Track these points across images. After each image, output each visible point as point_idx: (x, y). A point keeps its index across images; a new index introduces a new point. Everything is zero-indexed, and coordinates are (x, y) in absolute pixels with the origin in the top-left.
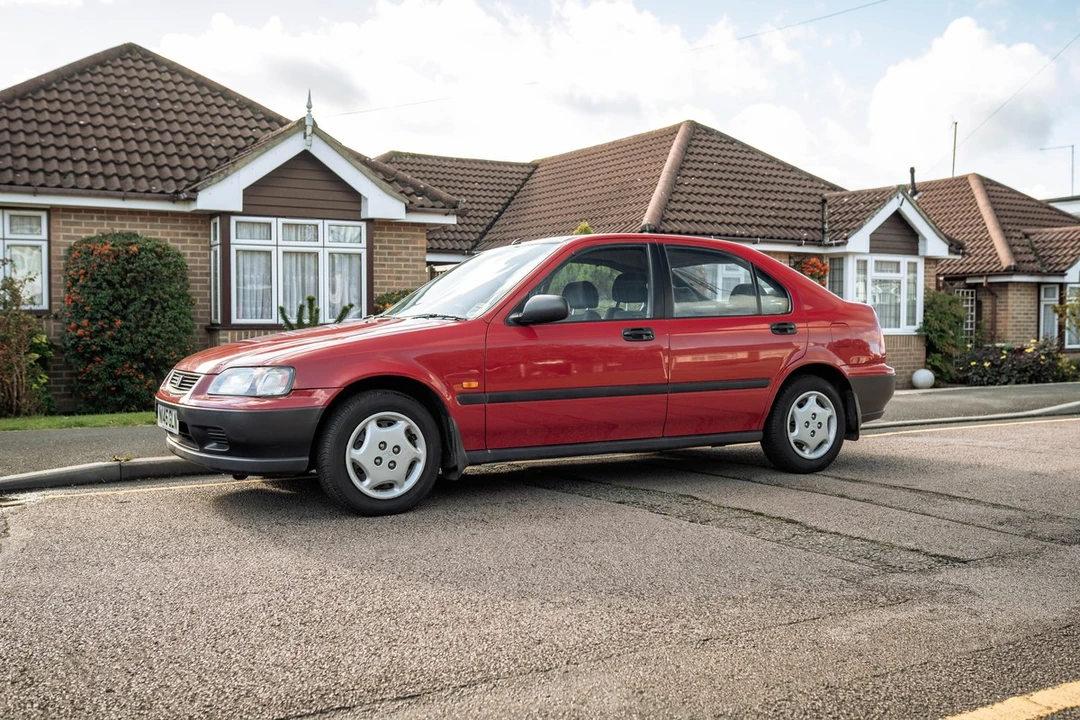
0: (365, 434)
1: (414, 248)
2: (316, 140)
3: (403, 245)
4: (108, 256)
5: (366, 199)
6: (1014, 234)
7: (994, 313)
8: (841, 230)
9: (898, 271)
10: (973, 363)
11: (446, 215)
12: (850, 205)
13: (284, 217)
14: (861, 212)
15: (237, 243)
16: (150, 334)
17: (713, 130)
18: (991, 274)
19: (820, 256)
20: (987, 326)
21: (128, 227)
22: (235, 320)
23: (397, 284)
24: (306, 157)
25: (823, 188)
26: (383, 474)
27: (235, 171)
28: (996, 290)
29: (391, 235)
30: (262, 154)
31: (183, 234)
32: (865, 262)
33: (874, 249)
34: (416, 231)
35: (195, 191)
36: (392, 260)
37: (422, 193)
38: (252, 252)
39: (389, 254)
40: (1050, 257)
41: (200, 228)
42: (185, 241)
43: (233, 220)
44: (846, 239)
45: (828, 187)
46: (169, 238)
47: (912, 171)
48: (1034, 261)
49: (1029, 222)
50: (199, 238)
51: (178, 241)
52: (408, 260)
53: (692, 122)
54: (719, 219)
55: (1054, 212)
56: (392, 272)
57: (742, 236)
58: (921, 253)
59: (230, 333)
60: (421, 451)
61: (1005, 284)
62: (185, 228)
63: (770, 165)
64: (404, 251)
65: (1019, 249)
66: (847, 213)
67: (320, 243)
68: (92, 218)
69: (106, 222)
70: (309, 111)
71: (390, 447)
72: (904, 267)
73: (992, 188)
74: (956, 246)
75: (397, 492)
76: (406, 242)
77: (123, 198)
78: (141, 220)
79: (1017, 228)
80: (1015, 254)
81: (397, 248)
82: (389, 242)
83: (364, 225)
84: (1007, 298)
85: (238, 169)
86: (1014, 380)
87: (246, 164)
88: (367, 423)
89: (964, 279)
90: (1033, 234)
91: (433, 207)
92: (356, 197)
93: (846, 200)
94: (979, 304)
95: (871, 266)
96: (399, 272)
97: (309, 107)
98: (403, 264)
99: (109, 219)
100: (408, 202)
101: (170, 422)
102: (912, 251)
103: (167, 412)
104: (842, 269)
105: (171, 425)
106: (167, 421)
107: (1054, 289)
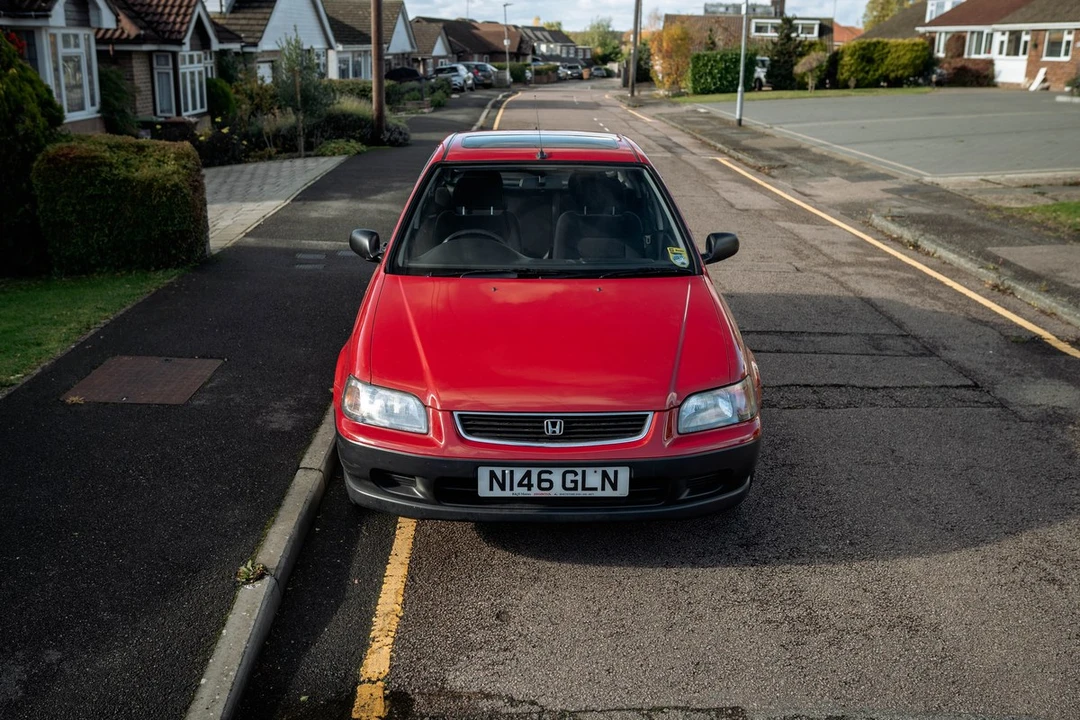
18: (118, 42)
28: (122, 59)
32: (58, 36)
44: (47, 10)
58: (93, 25)
72: (82, 41)
84: (132, 67)
95: (60, 42)
101: (572, 485)
102: (84, 22)
103: (550, 473)
104: (34, 45)
105: (575, 488)
106: (545, 485)
107: (167, 57)
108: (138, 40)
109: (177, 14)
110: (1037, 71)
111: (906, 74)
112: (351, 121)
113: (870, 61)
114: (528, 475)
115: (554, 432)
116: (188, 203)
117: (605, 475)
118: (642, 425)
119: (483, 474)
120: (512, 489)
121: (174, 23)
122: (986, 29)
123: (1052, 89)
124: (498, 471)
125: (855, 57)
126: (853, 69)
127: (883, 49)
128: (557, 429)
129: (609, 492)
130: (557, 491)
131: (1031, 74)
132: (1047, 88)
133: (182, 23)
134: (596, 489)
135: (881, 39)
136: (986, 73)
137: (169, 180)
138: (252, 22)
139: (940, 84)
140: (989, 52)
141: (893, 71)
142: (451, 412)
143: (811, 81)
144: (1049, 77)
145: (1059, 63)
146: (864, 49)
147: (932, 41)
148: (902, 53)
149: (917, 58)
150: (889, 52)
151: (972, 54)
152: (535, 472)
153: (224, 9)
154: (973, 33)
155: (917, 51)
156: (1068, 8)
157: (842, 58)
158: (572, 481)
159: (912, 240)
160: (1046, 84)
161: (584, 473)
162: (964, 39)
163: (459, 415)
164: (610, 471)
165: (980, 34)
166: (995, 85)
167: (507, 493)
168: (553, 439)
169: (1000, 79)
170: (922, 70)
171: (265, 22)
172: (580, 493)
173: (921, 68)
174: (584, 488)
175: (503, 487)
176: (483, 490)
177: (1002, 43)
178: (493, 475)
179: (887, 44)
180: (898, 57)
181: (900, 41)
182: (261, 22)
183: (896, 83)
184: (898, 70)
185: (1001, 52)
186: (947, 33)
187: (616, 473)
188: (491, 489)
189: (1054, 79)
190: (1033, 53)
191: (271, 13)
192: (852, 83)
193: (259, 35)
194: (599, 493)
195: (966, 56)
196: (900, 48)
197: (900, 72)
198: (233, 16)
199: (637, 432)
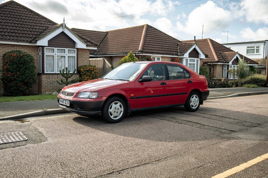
0: (112, 106)
1: (87, 55)
2: (65, 29)
3: (84, 54)
4: (16, 57)
5: (77, 43)
6: (218, 53)
7: (213, 71)
8: (182, 52)
9: (194, 62)
10: (210, 83)
11: (95, 47)
12: (184, 46)
13: (57, 47)
14: (187, 48)
15: (46, 53)
16: (26, 76)
17: (152, 27)
18: (213, 62)
19: (177, 58)
20: (212, 74)
21: (18, 49)
22: (45, 72)
23: (83, 63)
24: (63, 33)
25: (177, 42)
26: (115, 114)
27: (46, 36)
28: (214, 66)
29: (81, 52)
30: (53, 32)
31: (32, 51)
32: (187, 59)
33: (190, 57)
34: (87, 51)
35: (37, 41)
36: (81, 58)
37: (89, 42)
38: (49, 56)
39: (81, 56)
40: (226, 59)
41: (36, 49)
42: (32, 53)
43: (45, 48)
44: (184, 54)
45: (178, 41)
46: (28, 52)
47: (195, 37)
48: (222, 60)
49: (221, 50)
50: (36, 52)
51: (30, 53)
52: (85, 58)
53: (147, 24)
54: (156, 49)
55: (226, 48)
56: (81, 61)
57: (161, 53)
58: (199, 58)
59: (44, 75)
60: (122, 109)
61: (216, 65)
62: (32, 49)
63: (165, 36)
64: (84, 56)
65: (219, 57)
66: (183, 48)
67: (66, 54)
68: (9, 46)
69: (12, 48)
70: (64, 22)
71: (117, 109)
72: (196, 61)
73: (213, 42)
74: (206, 56)
75: (118, 118)
76: (85, 53)
77: (18, 42)
78: (21, 47)
79: (218, 52)
80: (218, 58)
81: (83, 55)
82: (81, 53)
83: (76, 50)
84: (216, 68)
85: (47, 36)
86: (219, 87)
87: (49, 34)
88: (113, 104)
89: (207, 63)
90: (222, 53)
91: (92, 45)
92: (74, 43)
93: (183, 45)
94: (210, 69)
95: (189, 60)
96: (83, 61)
97: (64, 21)
98: (84, 59)
99: (13, 47)
100: (87, 44)
101: (65, 103)
104: (182, 61)
108: (218, 62)
112: (259, 81)
121: (229, 58)
128: (67, 94)
153: (264, 58)
164: (68, 101)
175: (61, 102)
194: (67, 105)
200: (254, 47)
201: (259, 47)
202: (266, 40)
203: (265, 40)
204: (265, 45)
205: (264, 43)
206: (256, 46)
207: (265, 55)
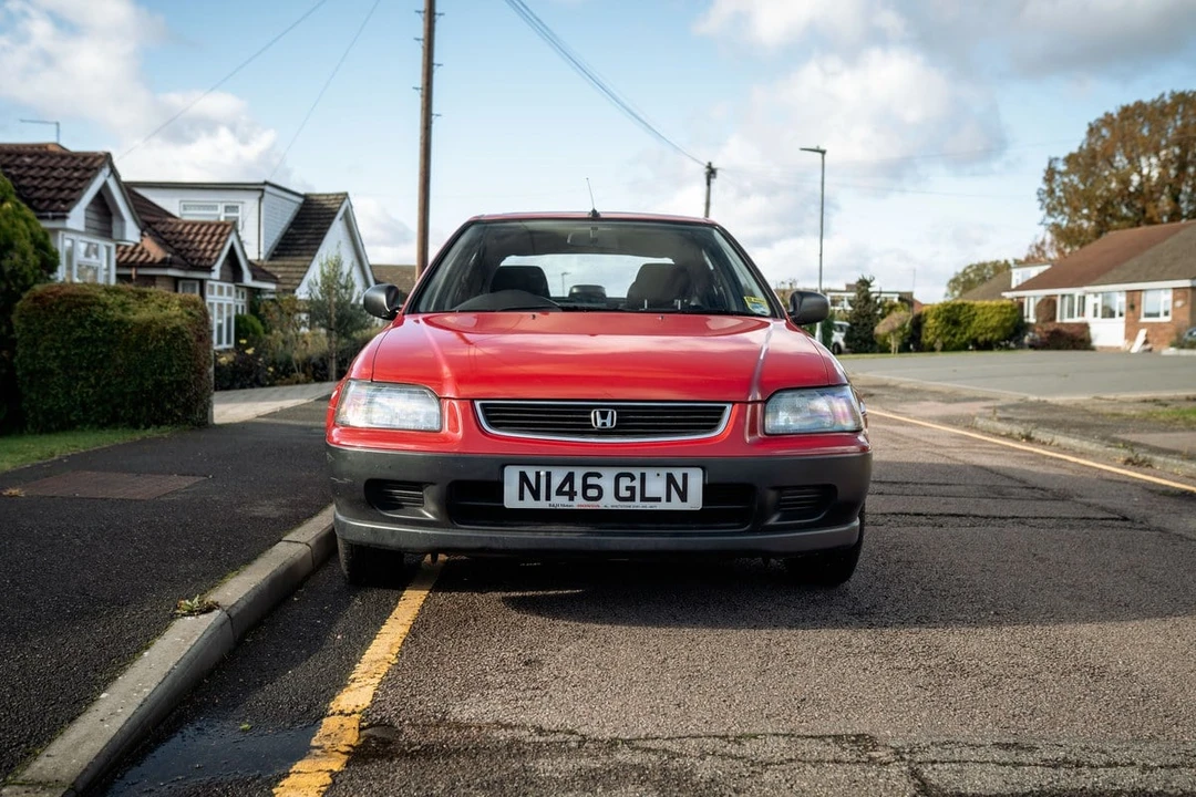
9: (96, 256)
14: (69, 179)
32: (72, 242)
40: (188, 250)
44: (66, 211)
58: (116, 237)
61: (154, 278)
72: (102, 252)
95: (77, 249)
101: (628, 494)
102: (106, 233)
103: (599, 476)
105: (632, 498)
106: (592, 493)
107: (194, 286)
108: (164, 264)
109: (209, 242)
110: (1136, 334)
111: (996, 337)
113: (956, 323)
114: (570, 478)
115: (604, 424)
116: (190, 349)
117: (670, 479)
118: (718, 421)
119: (511, 477)
120: (548, 498)
121: (205, 250)
122: (1077, 292)
123: (1154, 349)
124: (531, 473)
125: (940, 319)
126: (938, 332)
127: (969, 311)
128: (608, 422)
129: (676, 504)
130: (609, 502)
131: (1130, 335)
132: (1150, 350)
133: (213, 251)
134: (658, 499)
135: (966, 301)
136: (1082, 337)
137: (169, 323)
138: (290, 269)
139: (1034, 346)
140: (1083, 315)
141: (981, 334)
142: (472, 400)
143: (894, 343)
144: (1150, 338)
145: (1160, 323)
146: (948, 311)
147: (1021, 305)
148: (990, 315)
149: (1006, 320)
150: (976, 314)
151: (1063, 318)
152: (579, 473)
153: (262, 257)
154: (1063, 296)
155: (1006, 313)
156: (1162, 268)
157: (925, 321)
158: (628, 488)
159: (1023, 433)
160: (1148, 346)
161: (643, 476)
162: (1054, 303)
163: (482, 406)
164: (678, 474)
165: (1071, 296)
166: (1093, 349)
167: (543, 504)
168: (603, 432)
169: (1097, 343)
170: (1011, 333)
171: (304, 270)
172: (637, 505)
173: (1012, 331)
174: (643, 498)
175: (536, 496)
176: (511, 499)
177: (1096, 305)
178: (523, 477)
179: (973, 306)
180: (986, 319)
181: (987, 302)
182: (300, 269)
183: (987, 346)
184: (986, 333)
185: (1095, 315)
186: (1035, 297)
187: (685, 476)
188: (521, 498)
189: (1156, 340)
190: (1131, 314)
191: (312, 261)
192: (938, 345)
193: (297, 281)
194: (663, 506)
195: (1058, 320)
196: (987, 310)
197: (990, 335)
198: (270, 263)
199: (713, 428)
200: (215, 208)
201: (235, 209)
202: (266, 183)
203: (262, 181)
204: (262, 205)
205: (259, 194)
206: (224, 205)
207: (265, 247)
